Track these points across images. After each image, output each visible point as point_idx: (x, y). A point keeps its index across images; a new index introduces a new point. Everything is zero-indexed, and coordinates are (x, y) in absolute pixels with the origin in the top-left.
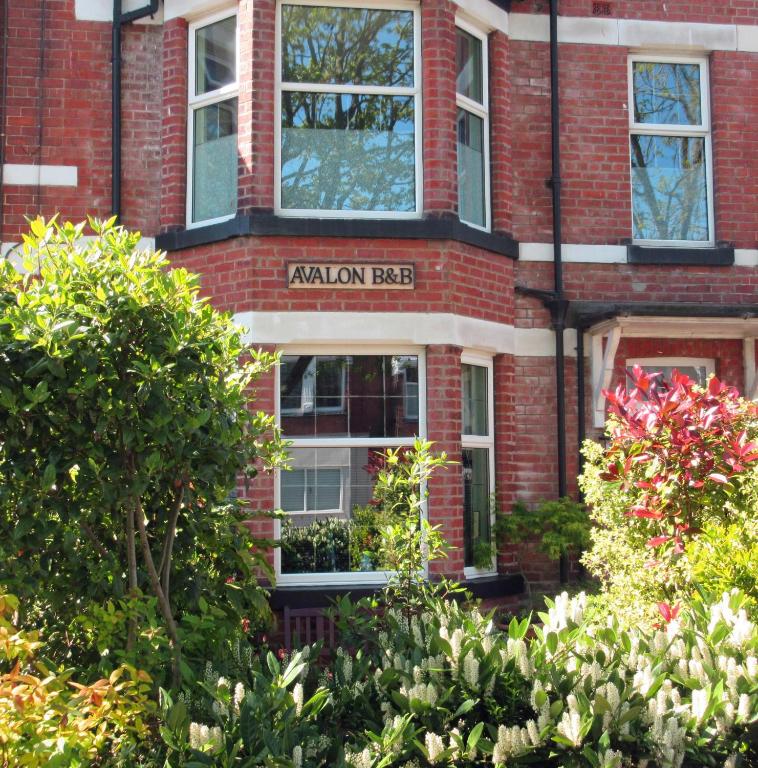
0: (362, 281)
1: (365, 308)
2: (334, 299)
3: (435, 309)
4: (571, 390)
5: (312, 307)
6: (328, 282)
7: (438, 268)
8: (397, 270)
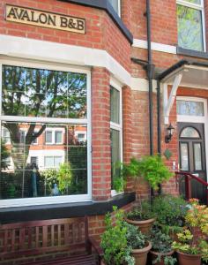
0: (54, 25)
1: (56, 40)
2: (36, 32)
3: (96, 47)
4: (155, 107)
5: (22, 35)
6: (33, 21)
7: (98, 25)
8: (75, 21)
